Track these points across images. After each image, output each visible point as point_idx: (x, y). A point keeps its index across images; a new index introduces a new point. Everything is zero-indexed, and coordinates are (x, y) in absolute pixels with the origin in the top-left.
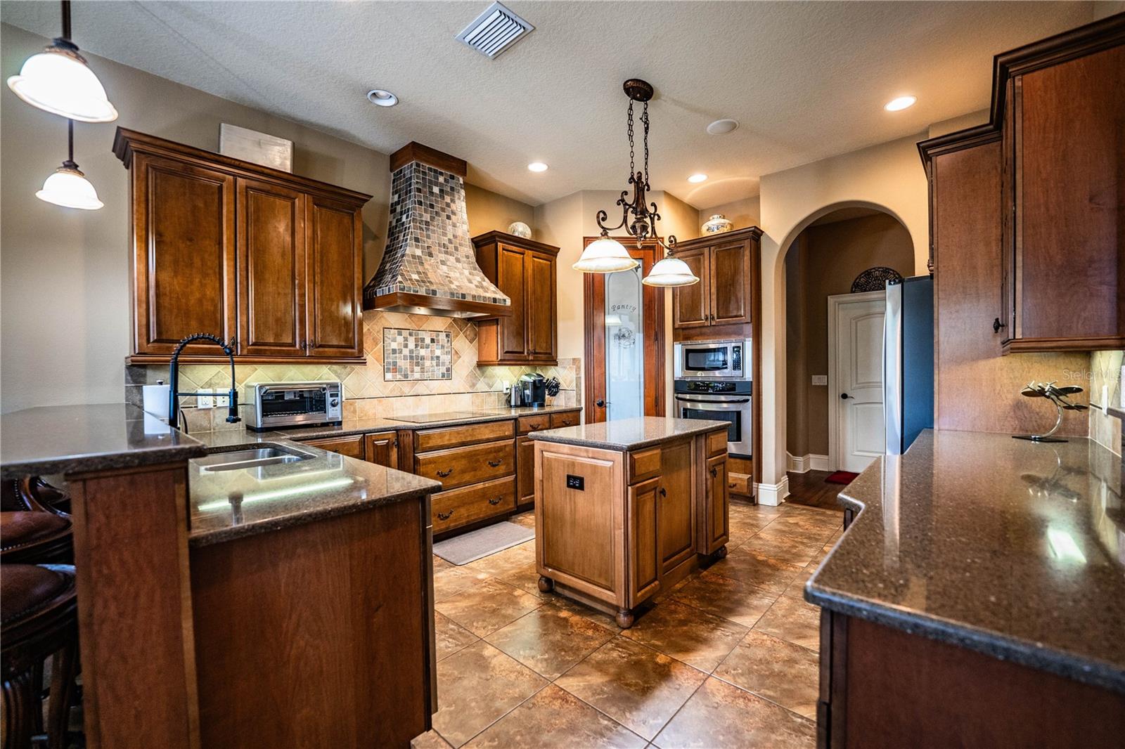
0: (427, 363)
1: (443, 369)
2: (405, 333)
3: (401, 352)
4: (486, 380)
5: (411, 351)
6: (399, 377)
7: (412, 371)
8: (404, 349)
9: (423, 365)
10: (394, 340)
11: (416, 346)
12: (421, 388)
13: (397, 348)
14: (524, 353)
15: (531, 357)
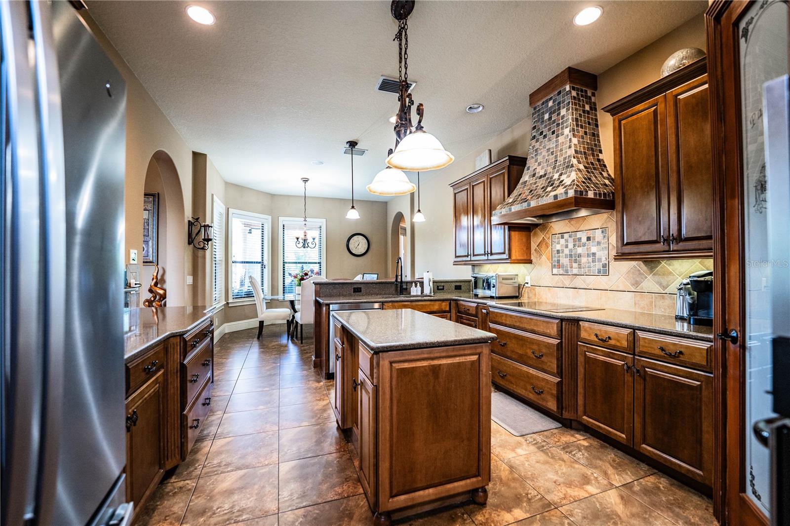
0: (584, 260)
1: (599, 265)
2: (566, 236)
3: (563, 252)
4: (657, 278)
5: (571, 250)
6: (561, 272)
7: (571, 267)
8: (565, 249)
9: (580, 262)
10: (558, 243)
11: (574, 245)
12: (579, 282)
13: (560, 249)
14: (660, 242)
15: (673, 247)
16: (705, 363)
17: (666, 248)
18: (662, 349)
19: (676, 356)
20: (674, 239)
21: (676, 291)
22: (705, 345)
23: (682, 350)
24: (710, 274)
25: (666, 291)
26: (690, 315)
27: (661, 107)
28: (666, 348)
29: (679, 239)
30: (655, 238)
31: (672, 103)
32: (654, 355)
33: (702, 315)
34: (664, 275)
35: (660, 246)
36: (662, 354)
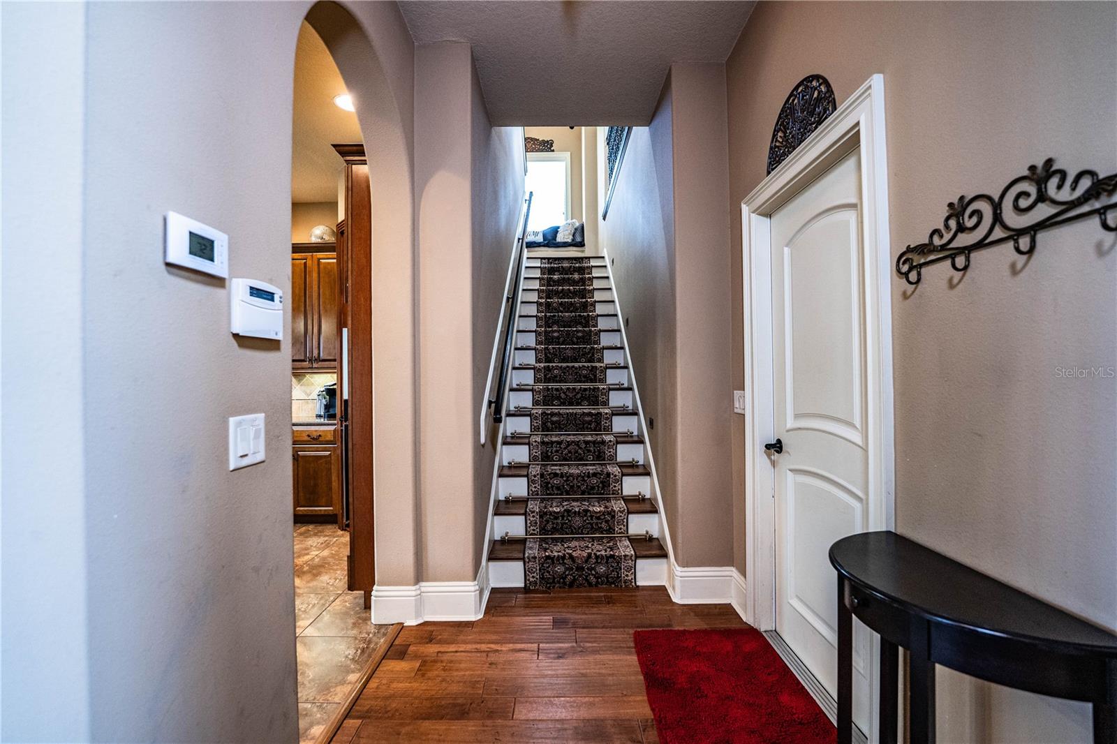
4: (304, 388)
14: (306, 361)
15: (315, 365)
16: (332, 439)
17: (311, 366)
18: (309, 436)
19: (316, 439)
20: (316, 360)
21: (316, 397)
22: (332, 428)
23: (320, 433)
24: (335, 384)
25: (310, 398)
26: (325, 413)
27: (309, 262)
28: (310, 434)
29: (318, 360)
30: (303, 358)
31: (316, 263)
32: (304, 441)
33: (331, 412)
34: (308, 385)
35: (306, 364)
36: (309, 439)
